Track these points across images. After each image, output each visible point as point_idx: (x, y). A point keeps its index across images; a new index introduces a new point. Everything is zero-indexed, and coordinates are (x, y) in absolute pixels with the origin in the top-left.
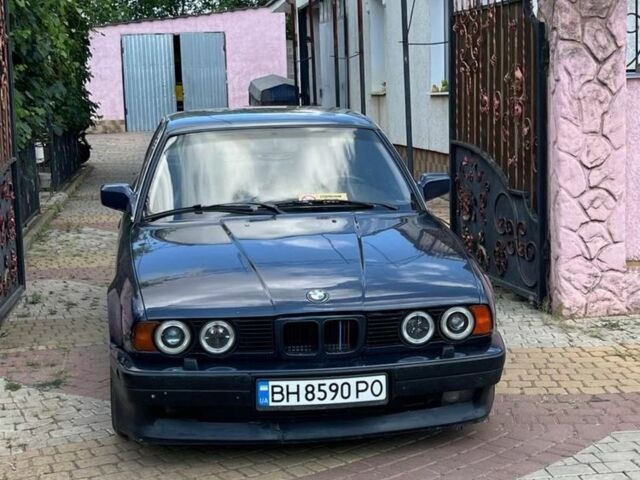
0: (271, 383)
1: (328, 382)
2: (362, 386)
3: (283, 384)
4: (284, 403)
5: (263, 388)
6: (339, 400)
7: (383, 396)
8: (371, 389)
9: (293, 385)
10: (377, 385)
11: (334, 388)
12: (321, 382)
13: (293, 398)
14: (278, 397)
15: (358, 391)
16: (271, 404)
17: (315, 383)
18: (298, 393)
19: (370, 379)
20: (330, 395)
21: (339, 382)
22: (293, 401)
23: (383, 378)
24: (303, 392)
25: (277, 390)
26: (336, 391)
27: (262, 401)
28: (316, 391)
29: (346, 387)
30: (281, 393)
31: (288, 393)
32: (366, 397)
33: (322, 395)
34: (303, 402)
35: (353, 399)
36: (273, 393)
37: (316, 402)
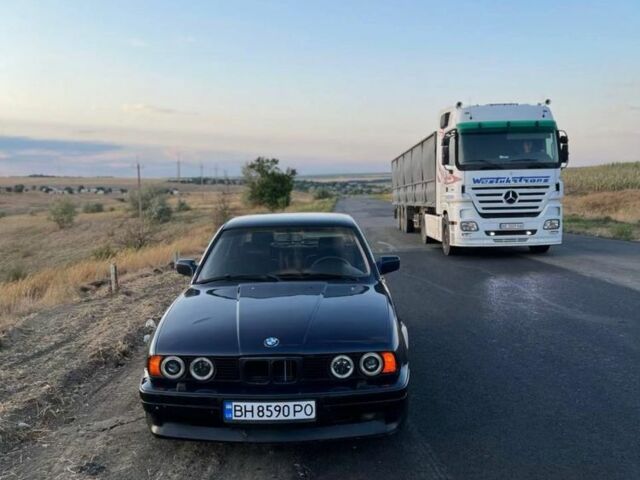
0: (234, 404)
1: (274, 404)
2: (298, 408)
3: (242, 404)
4: (243, 418)
5: (228, 407)
6: (281, 417)
7: (313, 416)
8: (304, 410)
9: (249, 405)
10: (308, 408)
11: (278, 409)
12: (269, 404)
13: (249, 415)
14: (239, 413)
15: (295, 412)
16: (234, 418)
17: (265, 405)
18: (252, 411)
19: (304, 404)
20: (275, 413)
21: (282, 404)
22: (249, 417)
23: (313, 403)
24: (256, 411)
25: (238, 408)
26: (279, 411)
27: (227, 416)
28: (265, 411)
29: (286, 408)
30: (241, 411)
31: (246, 411)
32: (301, 416)
33: (269, 414)
34: (256, 418)
35: (291, 417)
36: (235, 411)
37: (265, 418)
